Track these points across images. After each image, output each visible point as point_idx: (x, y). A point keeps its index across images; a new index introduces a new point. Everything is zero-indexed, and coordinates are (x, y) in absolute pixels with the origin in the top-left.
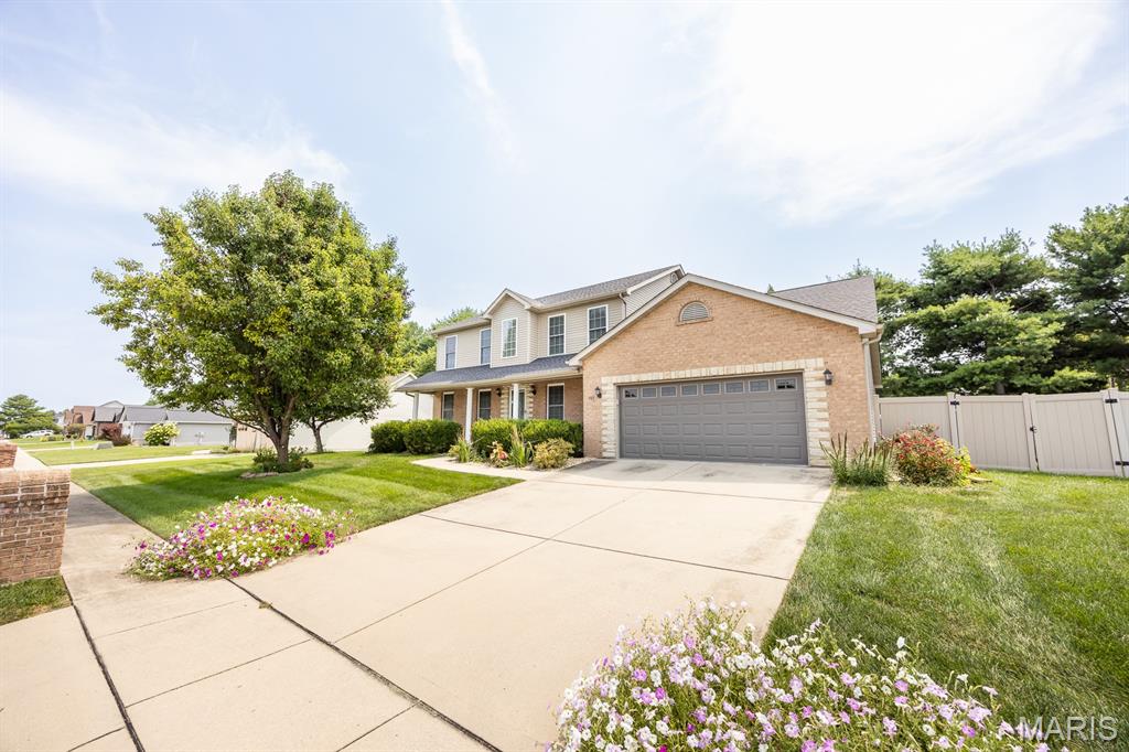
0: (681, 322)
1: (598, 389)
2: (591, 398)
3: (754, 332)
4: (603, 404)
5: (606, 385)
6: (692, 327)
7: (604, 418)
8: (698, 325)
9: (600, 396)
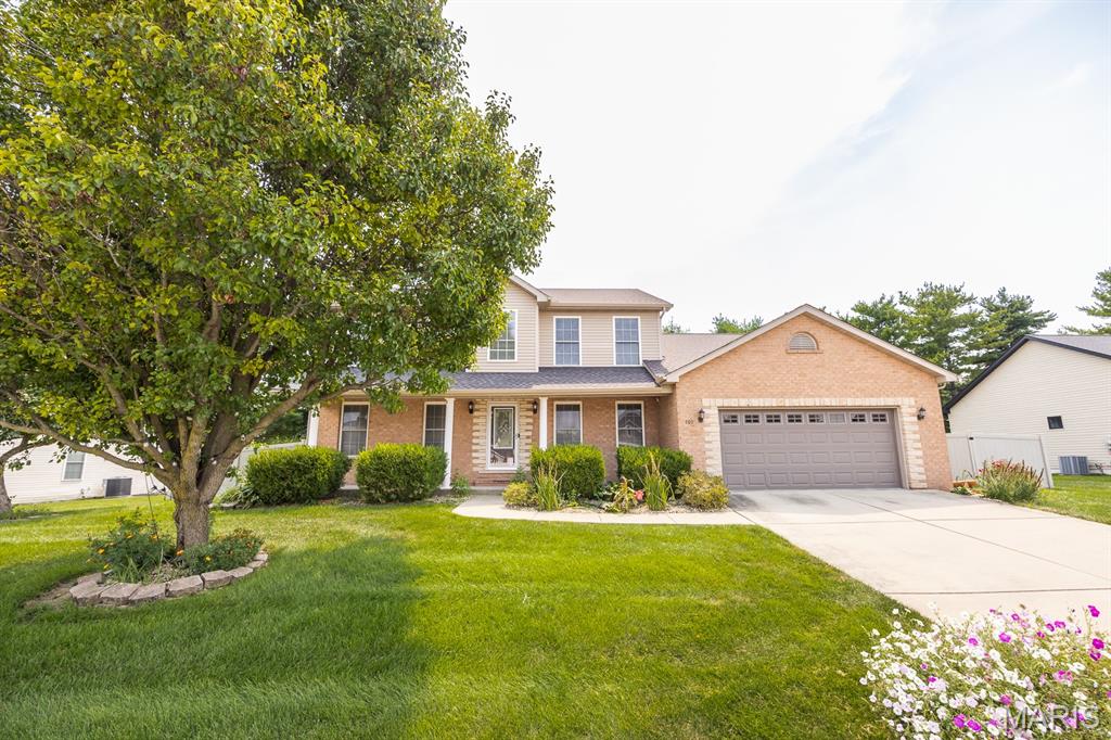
0: (793, 350)
1: (701, 412)
2: (689, 422)
3: (859, 369)
4: (706, 429)
5: (709, 407)
6: (802, 356)
7: (707, 446)
8: (809, 356)
9: (701, 420)
